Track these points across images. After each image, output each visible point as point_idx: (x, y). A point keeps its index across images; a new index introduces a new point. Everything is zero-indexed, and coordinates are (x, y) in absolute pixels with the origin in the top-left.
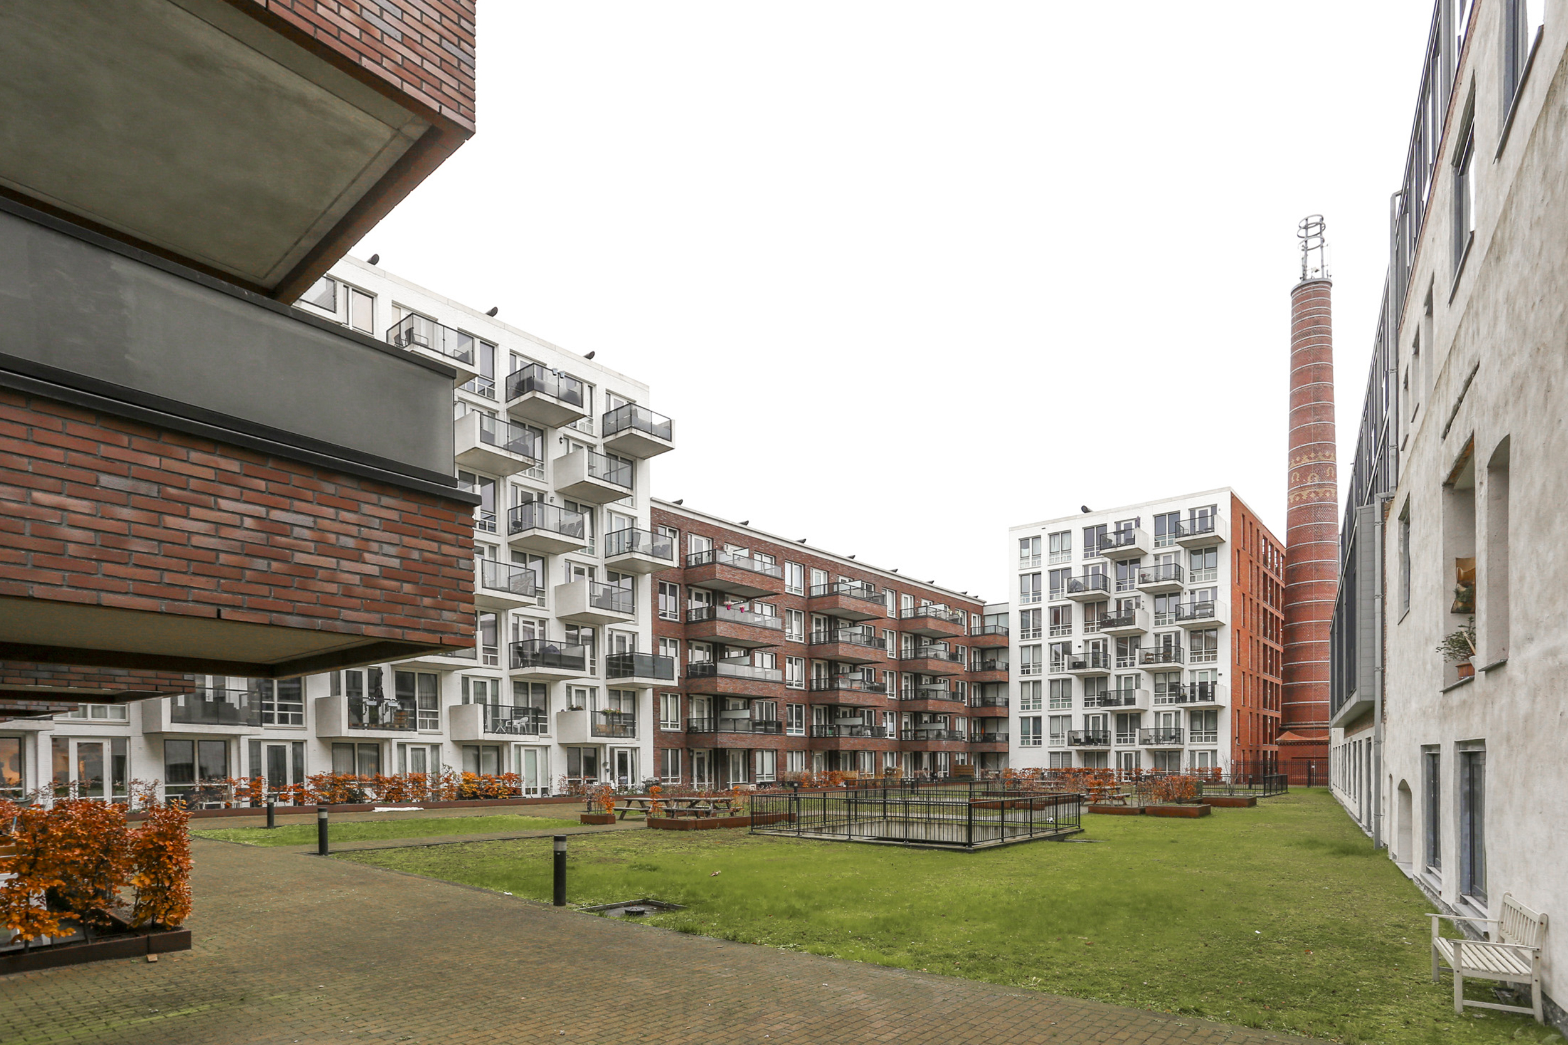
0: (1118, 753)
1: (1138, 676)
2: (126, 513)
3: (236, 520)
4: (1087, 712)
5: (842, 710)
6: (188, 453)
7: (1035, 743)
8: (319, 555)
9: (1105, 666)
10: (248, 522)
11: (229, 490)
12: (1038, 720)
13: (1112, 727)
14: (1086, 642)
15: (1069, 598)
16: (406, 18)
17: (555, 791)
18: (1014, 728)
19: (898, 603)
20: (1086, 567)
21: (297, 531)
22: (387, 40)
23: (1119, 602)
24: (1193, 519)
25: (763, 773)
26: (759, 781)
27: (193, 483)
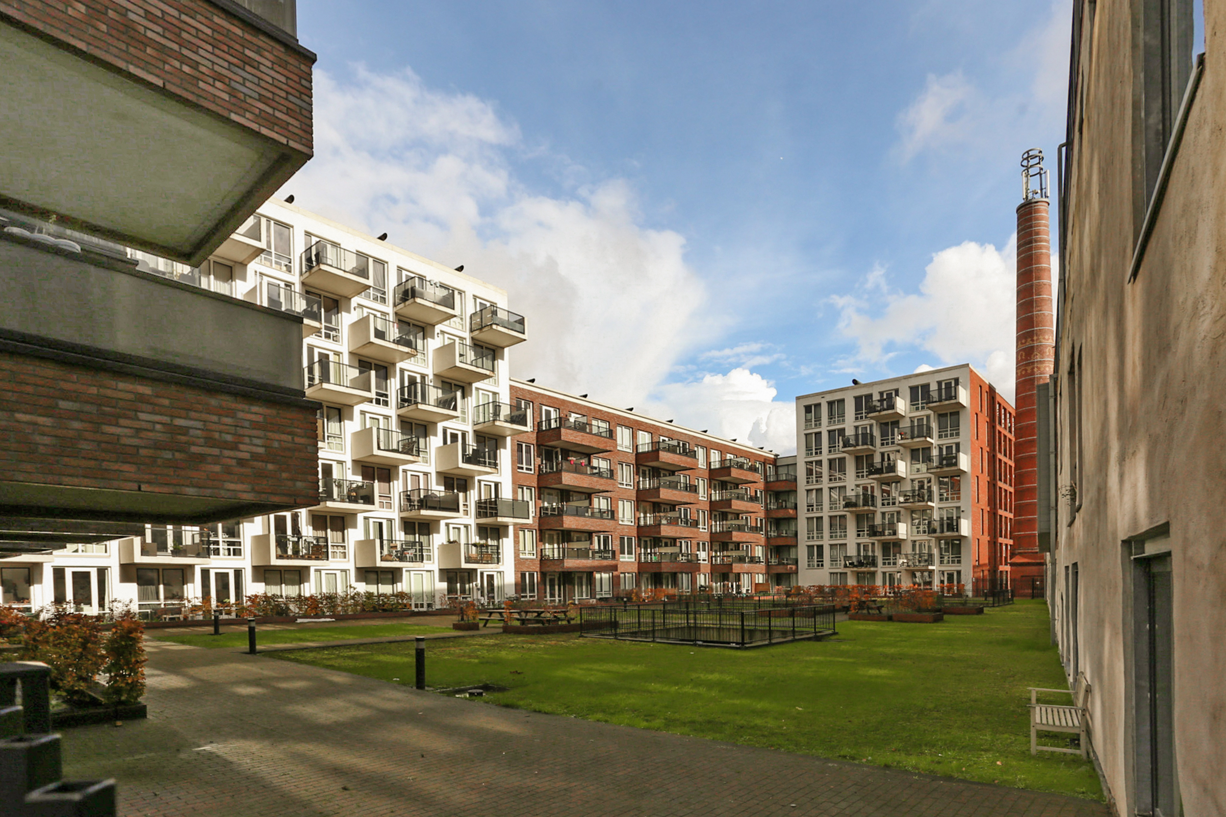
0: (884, 573)
1: (898, 513)
2: (76, 425)
3: (149, 426)
4: (859, 541)
5: (664, 541)
6: (117, 384)
7: (818, 565)
8: (207, 446)
9: (873, 505)
10: (158, 427)
11: (144, 407)
12: (820, 548)
13: (878, 553)
14: (858, 486)
15: (844, 452)
16: (263, 84)
17: (437, 606)
18: (802, 553)
19: (708, 456)
20: (856, 428)
21: (192, 432)
22: (249, 100)
23: (883, 454)
24: (940, 389)
25: (601, 591)
26: (598, 597)
27: (121, 403)
